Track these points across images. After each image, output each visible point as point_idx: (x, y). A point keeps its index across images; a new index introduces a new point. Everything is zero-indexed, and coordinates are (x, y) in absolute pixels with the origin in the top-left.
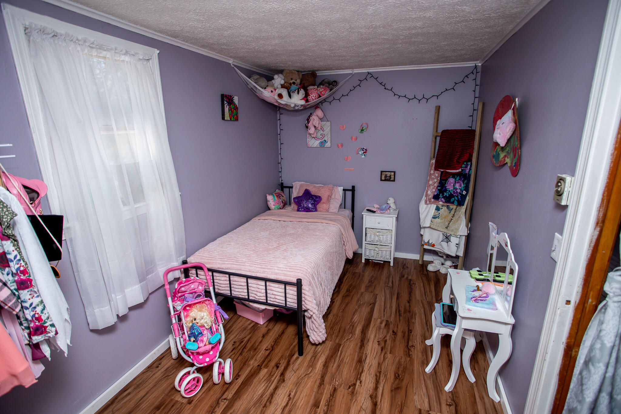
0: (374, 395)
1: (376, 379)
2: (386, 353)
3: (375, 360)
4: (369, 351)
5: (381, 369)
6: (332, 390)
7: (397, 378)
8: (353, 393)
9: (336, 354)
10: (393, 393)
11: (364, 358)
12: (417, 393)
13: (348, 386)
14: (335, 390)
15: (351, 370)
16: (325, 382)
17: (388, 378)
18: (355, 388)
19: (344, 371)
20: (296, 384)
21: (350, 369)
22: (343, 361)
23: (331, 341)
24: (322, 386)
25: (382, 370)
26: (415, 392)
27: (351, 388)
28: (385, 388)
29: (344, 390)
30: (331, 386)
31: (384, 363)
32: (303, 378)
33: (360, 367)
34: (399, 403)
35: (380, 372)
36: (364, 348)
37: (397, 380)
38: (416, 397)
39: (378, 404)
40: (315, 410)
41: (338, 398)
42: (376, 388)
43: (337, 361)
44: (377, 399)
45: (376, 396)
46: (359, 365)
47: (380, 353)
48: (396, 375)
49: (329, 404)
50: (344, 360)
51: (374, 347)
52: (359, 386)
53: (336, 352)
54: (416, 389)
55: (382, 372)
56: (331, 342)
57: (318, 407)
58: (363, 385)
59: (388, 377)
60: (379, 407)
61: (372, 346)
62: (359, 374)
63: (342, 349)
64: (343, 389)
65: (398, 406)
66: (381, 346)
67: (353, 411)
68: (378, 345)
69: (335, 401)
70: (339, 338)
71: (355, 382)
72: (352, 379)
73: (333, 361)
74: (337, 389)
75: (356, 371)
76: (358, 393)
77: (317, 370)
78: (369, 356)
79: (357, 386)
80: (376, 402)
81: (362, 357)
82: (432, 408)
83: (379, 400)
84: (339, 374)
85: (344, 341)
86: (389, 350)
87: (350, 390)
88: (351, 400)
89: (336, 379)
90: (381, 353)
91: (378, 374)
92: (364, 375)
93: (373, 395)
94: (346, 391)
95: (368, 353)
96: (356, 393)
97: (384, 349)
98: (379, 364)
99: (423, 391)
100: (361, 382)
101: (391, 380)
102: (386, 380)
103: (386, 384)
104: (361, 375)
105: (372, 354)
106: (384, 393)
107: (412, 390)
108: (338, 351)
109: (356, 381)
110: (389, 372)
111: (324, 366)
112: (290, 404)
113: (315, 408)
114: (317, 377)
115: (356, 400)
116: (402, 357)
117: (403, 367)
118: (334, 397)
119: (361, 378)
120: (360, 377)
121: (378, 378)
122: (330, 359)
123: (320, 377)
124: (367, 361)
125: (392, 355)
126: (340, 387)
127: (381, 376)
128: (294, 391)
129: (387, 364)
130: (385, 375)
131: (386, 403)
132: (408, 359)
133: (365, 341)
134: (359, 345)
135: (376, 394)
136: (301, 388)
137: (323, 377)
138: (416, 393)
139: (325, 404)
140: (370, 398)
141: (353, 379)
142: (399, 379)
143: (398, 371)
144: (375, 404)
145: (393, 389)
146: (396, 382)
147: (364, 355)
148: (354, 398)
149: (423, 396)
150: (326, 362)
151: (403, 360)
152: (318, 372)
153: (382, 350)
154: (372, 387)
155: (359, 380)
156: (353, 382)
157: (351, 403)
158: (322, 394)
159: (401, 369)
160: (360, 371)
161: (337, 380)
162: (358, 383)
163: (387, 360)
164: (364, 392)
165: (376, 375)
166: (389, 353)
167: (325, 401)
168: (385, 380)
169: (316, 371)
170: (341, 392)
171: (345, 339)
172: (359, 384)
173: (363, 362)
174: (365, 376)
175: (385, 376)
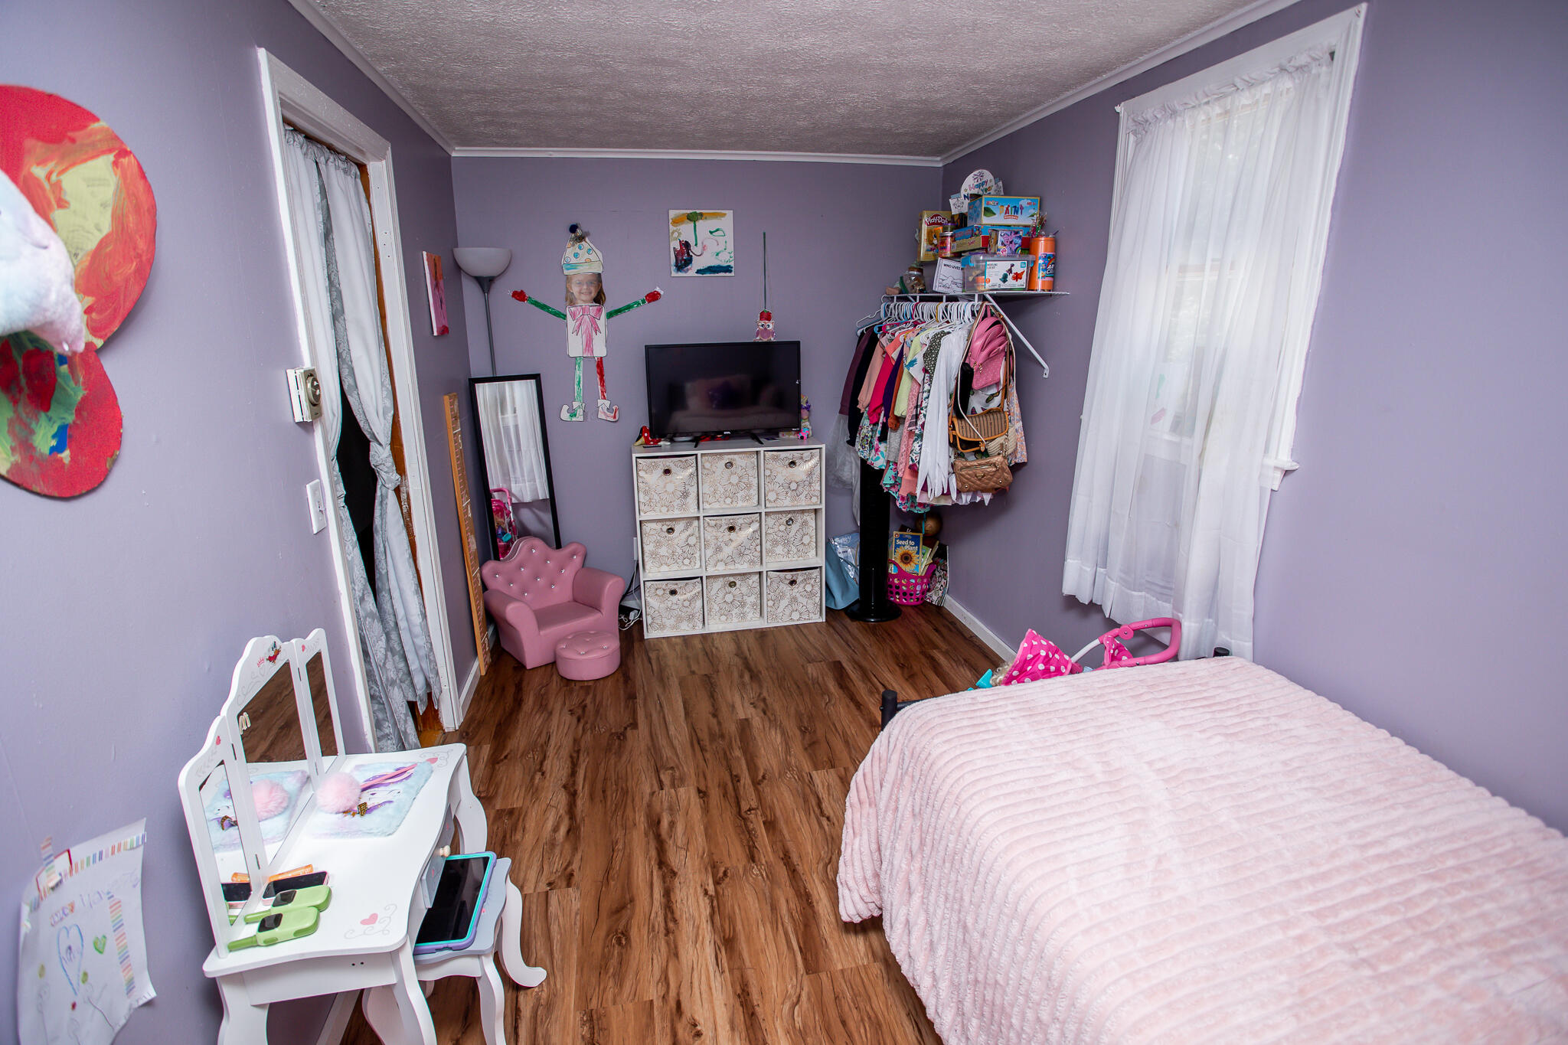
0: (668, 879)
1: (672, 913)
2: (664, 998)
3: (690, 964)
4: (717, 983)
5: (668, 943)
6: (756, 856)
7: (622, 933)
8: (714, 866)
9: (800, 936)
10: (628, 897)
11: (723, 955)
12: (573, 915)
13: (729, 875)
14: (752, 858)
15: (740, 909)
16: (782, 864)
17: (644, 925)
18: (714, 876)
19: (756, 901)
20: (832, 838)
21: (743, 913)
22: (772, 923)
23: (842, 971)
24: (782, 855)
25: (663, 942)
26: (578, 917)
27: (721, 874)
28: (648, 900)
29: (735, 865)
30: (764, 862)
31: (664, 964)
32: (832, 854)
33: (722, 926)
34: (612, 883)
35: (668, 932)
36: (735, 992)
37: (621, 928)
38: (576, 905)
39: (657, 867)
40: (767, 816)
41: (739, 849)
42: (667, 893)
43: (786, 919)
44: (660, 873)
45: (664, 878)
46: (727, 931)
47: (682, 990)
48: (626, 939)
49: (749, 833)
50: (772, 928)
51: (706, 1005)
52: (706, 883)
53: (805, 943)
54: (575, 924)
55: (662, 935)
56: (840, 967)
57: (764, 823)
58: (699, 889)
59: (646, 927)
60: (653, 863)
61: (713, 1008)
62: (716, 909)
63: (795, 960)
64: (737, 867)
65: (616, 876)
66: (684, 1020)
67: (700, 840)
68: (696, 1017)
69: (741, 841)
70: (829, 997)
71: (718, 887)
72: (728, 892)
73: (796, 916)
74: (749, 862)
75: (727, 912)
76: (704, 870)
77: (816, 880)
78: (711, 969)
79: (711, 881)
80: (660, 868)
81: (730, 958)
82: (542, 898)
83: (655, 873)
84: (763, 890)
85: (806, 989)
86: (656, 1013)
87: (722, 869)
88: (711, 854)
89: (763, 877)
90: (678, 994)
91: (671, 925)
92: (706, 912)
93: (671, 877)
94: (729, 865)
95: (717, 974)
96: (706, 869)
97: (674, 1010)
98: (676, 955)
99: (559, 925)
100: (706, 892)
101: (636, 923)
102: (649, 919)
103: (647, 909)
104: (712, 907)
105: (703, 978)
106: (648, 890)
107: (586, 918)
108: (800, 948)
109: (716, 891)
110: (646, 943)
111: (808, 896)
112: (816, 809)
113: (769, 820)
114: (805, 866)
115: (702, 857)
116: (614, 1003)
117: (607, 973)
118: (747, 848)
119: (707, 901)
120: (712, 902)
121: (669, 915)
122: (804, 915)
123: (800, 868)
124: (709, 950)
125: (646, 999)
126: (745, 867)
127: (662, 925)
128: (826, 828)
129: (655, 961)
130: (653, 931)
131: (640, 874)
132: (594, 1005)
133: (740, 1018)
134: (755, 997)
135: (664, 882)
136: (820, 837)
137: (793, 872)
138: (577, 914)
139: (756, 832)
140: (676, 870)
141: (726, 891)
142: (616, 931)
143: (620, 955)
144: (662, 863)
145: (629, 906)
146: (623, 922)
147: (726, 965)
148: (707, 860)
149: (560, 914)
150: (810, 904)
151: (609, 995)
152: (809, 875)
153: (679, 1004)
154: (678, 892)
155: (711, 896)
156: (723, 885)
157: (709, 850)
158: (773, 844)
159: (614, 961)
160: (717, 918)
161: (760, 877)
162: (711, 889)
163: (657, 974)
164: (691, 876)
165: (675, 921)
166: (655, 1003)
167: (760, 835)
168: (652, 917)
169: (815, 876)
170: (738, 860)
171: (809, 999)
172: (707, 887)
173: (719, 942)
174: (702, 910)
175: (653, 927)
